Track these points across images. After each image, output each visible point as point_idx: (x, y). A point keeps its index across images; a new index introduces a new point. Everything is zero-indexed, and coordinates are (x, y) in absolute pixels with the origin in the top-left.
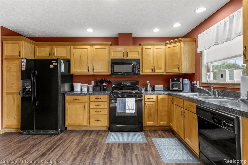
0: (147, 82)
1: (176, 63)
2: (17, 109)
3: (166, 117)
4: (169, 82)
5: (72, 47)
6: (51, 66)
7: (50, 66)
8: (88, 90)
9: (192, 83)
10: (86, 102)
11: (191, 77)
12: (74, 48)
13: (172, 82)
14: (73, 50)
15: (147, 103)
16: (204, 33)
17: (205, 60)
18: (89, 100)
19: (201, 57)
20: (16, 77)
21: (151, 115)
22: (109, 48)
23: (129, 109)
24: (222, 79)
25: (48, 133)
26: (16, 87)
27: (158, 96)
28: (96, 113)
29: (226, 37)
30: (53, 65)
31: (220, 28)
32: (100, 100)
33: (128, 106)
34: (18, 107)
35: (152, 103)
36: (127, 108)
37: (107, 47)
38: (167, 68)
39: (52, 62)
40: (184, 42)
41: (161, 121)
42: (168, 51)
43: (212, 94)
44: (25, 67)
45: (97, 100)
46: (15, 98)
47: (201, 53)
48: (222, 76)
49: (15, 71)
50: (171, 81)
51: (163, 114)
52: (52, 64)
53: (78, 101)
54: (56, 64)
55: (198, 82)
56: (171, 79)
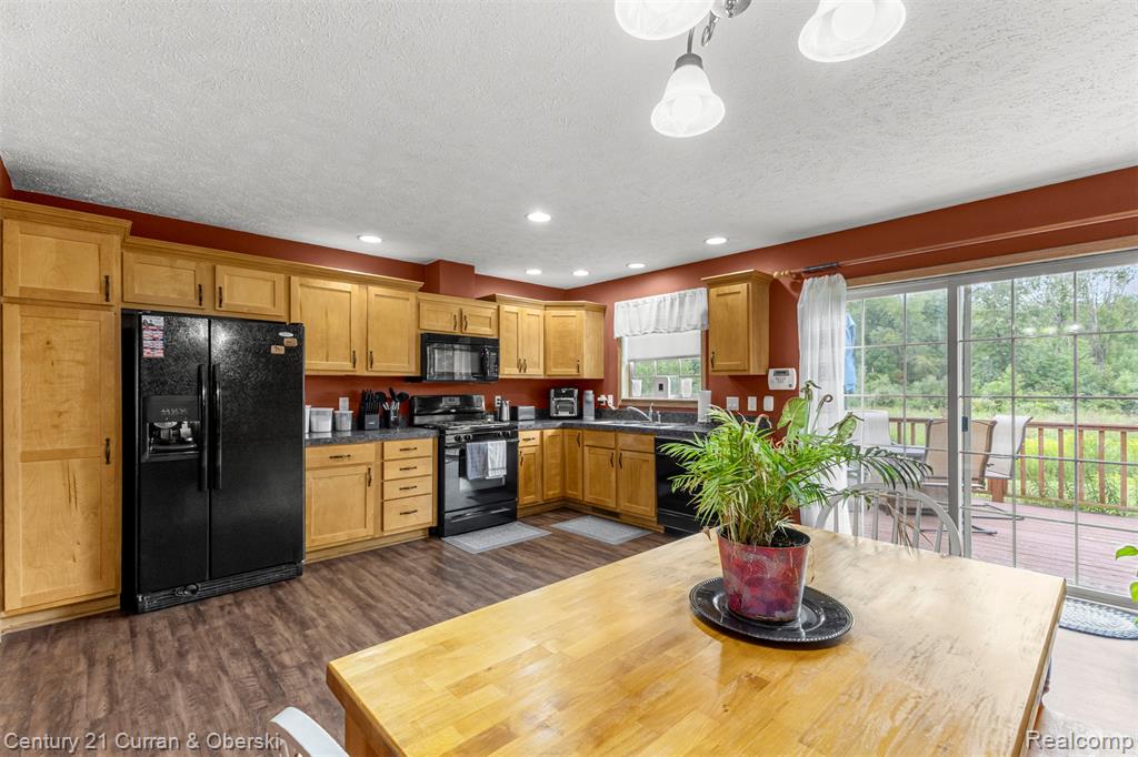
0: (497, 397)
1: (572, 355)
2: (86, 519)
3: (558, 478)
4: (548, 398)
5: (294, 279)
6: (277, 350)
7: (273, 347)
8: (334, 429)
9: (599, 399)
10: (370, 463)
11: (596, 385)
12: (301, 285)
13: (555, 396)
14: (297, 291)
15: (525, 451)
16: (631, 302)
17: (627, 354)
18: (379, 456)
19: (621, 347)
20: (82, 385)
21: (530, 479)
22: (417, 298)
23: (494, 469)
24: (661, 393)
25: (260, 580)
26: (82, 426)
27: (545, 431)
28: (404, 494)
29: (674, 325)
30: (283, 345)
31: (662, 305)
32: (413, 454)
33: (493, 462)
34: (95, 509)
35: (533, 450)
36: (490, 467)
37: (412, 296)
38: (550, 363)
39: (281, 334)
40: (587, 310)
41: (550, 489)
42: (552, 323)
43: (651, 419)
44: (160, 344)
45: (404, 454)
46: (80, 476)
47: (619, 340)
48: (661, 387)
49: (80, 357)
50: (552, 396)
51: (553, 472)
52: (280, 341)
53: (346, 461)
54: (295, 343)
55: (611, 397)
56: (553, 391)
